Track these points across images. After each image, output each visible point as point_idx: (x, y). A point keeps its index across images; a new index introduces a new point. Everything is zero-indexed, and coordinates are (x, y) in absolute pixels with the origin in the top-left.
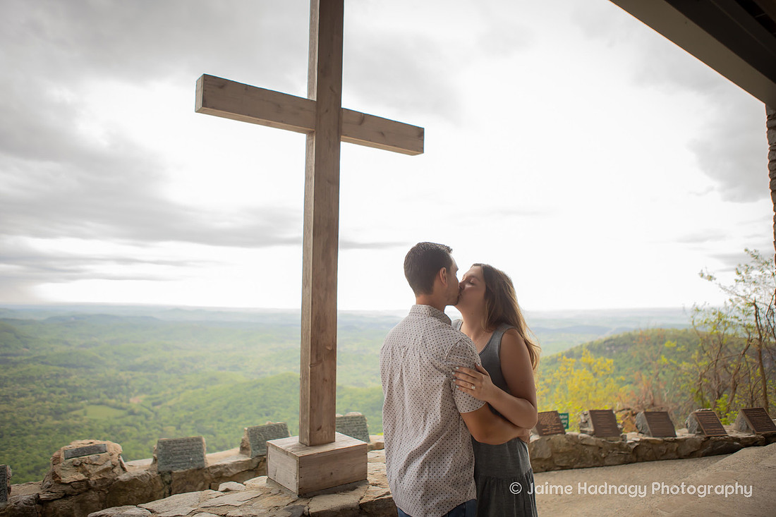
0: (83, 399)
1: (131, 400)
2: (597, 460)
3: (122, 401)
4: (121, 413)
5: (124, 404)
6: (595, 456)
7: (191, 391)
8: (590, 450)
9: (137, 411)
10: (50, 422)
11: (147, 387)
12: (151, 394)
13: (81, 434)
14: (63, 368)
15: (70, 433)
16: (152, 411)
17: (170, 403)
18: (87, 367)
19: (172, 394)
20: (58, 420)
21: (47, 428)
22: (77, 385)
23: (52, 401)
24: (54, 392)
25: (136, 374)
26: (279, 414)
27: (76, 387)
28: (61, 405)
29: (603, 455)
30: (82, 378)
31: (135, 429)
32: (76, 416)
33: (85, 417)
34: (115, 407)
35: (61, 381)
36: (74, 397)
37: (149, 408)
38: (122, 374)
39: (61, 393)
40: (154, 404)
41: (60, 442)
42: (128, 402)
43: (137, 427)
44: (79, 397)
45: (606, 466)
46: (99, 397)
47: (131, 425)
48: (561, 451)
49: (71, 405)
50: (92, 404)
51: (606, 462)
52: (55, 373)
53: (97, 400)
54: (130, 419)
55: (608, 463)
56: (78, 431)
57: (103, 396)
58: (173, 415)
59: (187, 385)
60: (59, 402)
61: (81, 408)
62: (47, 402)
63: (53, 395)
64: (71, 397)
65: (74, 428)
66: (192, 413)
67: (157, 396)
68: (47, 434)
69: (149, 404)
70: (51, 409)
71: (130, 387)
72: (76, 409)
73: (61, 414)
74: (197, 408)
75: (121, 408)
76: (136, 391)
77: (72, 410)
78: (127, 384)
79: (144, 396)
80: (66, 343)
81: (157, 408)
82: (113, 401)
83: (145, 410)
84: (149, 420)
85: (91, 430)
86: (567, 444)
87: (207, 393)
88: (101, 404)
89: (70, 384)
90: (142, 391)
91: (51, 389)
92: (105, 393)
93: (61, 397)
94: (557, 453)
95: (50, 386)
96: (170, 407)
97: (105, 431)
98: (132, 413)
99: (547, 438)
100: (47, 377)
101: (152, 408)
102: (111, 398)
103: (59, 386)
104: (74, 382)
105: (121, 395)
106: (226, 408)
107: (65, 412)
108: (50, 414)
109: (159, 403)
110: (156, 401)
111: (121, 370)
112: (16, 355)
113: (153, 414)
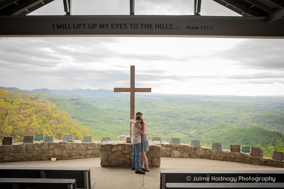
0: (174, 129)
1: (190, 131)
2: (250, 162)
3: (187, 131)
4: (187, 136)
5: (188, 133)
6: (249, 161)
7: (214, 130)
8: (248, 159)
9: (192, 136)
11: (196, 127)
12: (198, 130)
14: (167, 117)
16: (198, 137)
17: (205, 134)
18: (175, 118)
19: (206, 131)
20: (165, 136)
22: (171, 124)
23: (164, 129)
24: (164, 126)
25: (192, 122)
27: (171, 125)
29: (252, 161)
30: (173, 121)
32: (171, 135)
33: (174, 136)
34: (184, 133)
35: (166, 122)
36: (170, 128)
37: (197, 136)
38: (187, 121)
39: (166, 127)
40: (199, 134)
42: (189, 132)
44: (172, 128)
45: (253, 164)
48: (238, 157)
49: (169, 131)
51: (253, 163)
52: (164, 119)
53: (178, 130)
54: (190, 139)
55: (254, 164)
57: (180, 129)
58: (206, 139)
59: (212, 127)
60: (166, 130)
61: (173, 133)
62: (162, 129)
64: (169, 128)
66: (214, 139)
67: (200, 131)
69: (197, 134)
71: (190, 126)
72: (171, 133)
73: (166, 134)
74: (216, 137)
75: (187, 134)
76: (192, 128)
77: (170, 133)
78: (189, 125)
79: (195, 131)
80: (168, 108)
81: (200, 135)
82: (184, 131)
83: (196, 136)
86: (240, 155)
87: (220, 132)
88: (180, 132)
89: (169, 123)
90: (194, 128)
92: (181, 128)
94: (237, 157)
95: (163, 124)
96: (205, 136)
98: (191, 136)
99: (233, 152)
100: (162, 120)
101: (198, 135)
102: (183, 130)
103: (165, 124)
105: (186, 129)
106: (228, 139)
107: (168, 133)
108: (163, 133)
110: (200, 133)
111: (187, 120)
112: (152, 112)
113: (199, 138)
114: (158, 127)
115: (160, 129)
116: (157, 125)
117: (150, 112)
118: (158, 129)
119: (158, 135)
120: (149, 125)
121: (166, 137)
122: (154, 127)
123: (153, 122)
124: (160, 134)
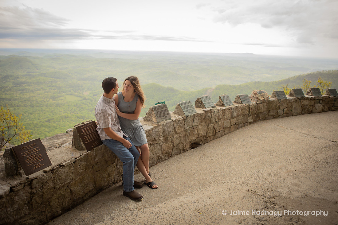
0: (64, 92)
3: (80, 94)
4: (80, 99)
5: (81, 95)
9: (87, 98)
10: (51, 101)
11: (91, 88)
12: (93, 91)
13: (65, 107)
14: (54, 79)
15: (60, 107)
16: (93, 98)
18: (64, 79)
21: (51, 104)
22: (61, 86)
23: (51, 93)
24: (51, 89)
25: (85, 82)
26: (149, 102)
28: (55, 94)
30: (62, 83)
31: (86, 105)
32: (62, 99)
33: (65, 100)
34: (77, 96)
35: (54, 85)
36: (60, 91)
37: (92, 97)
38: (79, 82)
40: (94, 95)
41: (56, 110)
42: (83, 94)
43: (88, 105)
44: (62, 91)
46: (70, 92)
47: (85, 104)
49: (59, 95)
50: (68, 94)
52: (50, 81)
53: (70, 93)
54: (84, 101)
56: (63, 106)
61: (63, 96)
62: (49, 93)
63: (51, 90)
64: (58, 91)
65: (61, 104)
67: (95, 92)
68: (51, 106)
69: (92, 95)
70: (51, 96)
71: (83, 88)
73: (55, 98)
75: (80, 97)
76: (86, 89)
77: (60, 97)
78: (82, 86)
79: (89, 92)
80: (54, 68)
81: (95, 97)
82: (76, 93)
83: (90, 98)
84: (92, 102)
85: (68, 105)
88: (71, 95)
89: (57, 86)
90: (89, 89)
91: (50, 87)
92: (73, 90)
93: (54, 91)
95: (49, 86)
97: (74, 106)
98: (85, 99)
100: (48, 82)
101: (93, 97)
102: (75, 92)
103: (53, 87)
104: (59, 85)
105: (79, 91)
107: (57, 98)
108: (51, 98)
109: (97, 95)
111: (79, 80)
112: (33, 73)
113: (94, 100)
114: (43, 91)
115: (46, 93)
116: (42, 89)
117: (30, 74)
118: (44, 93)
119: (45, 100)
120: (31, 89)
121: (55, 102)
122: (39, 92)
123: (36, 85)
124: (48, 99)
